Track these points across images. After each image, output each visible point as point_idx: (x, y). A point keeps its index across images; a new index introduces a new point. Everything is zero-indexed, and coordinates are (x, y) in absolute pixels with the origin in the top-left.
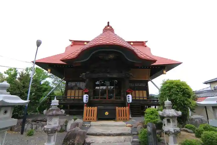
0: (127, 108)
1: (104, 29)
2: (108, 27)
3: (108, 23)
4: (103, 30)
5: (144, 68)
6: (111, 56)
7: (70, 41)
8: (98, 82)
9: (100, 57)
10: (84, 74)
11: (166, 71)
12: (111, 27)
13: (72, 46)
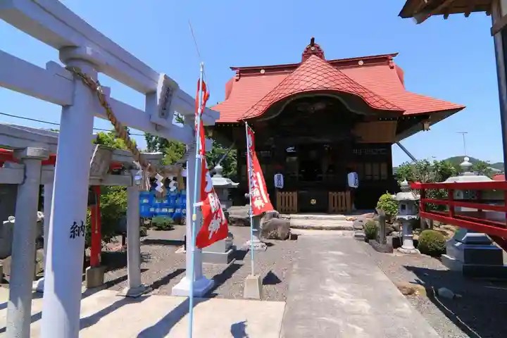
0: (348, 194)
1: (305, 52)
2: (313, 48)
3: (313, 40)
4: (303, 55)
5: (383, 120)
6: (320, 106)
7: (233, 69)
8: (291, 148)
9: (299, 109)
10: (272, 139)
11: (431, 125)
12: (318, 48)
13: (237, 80)
